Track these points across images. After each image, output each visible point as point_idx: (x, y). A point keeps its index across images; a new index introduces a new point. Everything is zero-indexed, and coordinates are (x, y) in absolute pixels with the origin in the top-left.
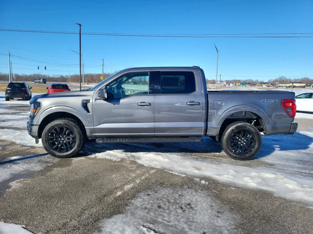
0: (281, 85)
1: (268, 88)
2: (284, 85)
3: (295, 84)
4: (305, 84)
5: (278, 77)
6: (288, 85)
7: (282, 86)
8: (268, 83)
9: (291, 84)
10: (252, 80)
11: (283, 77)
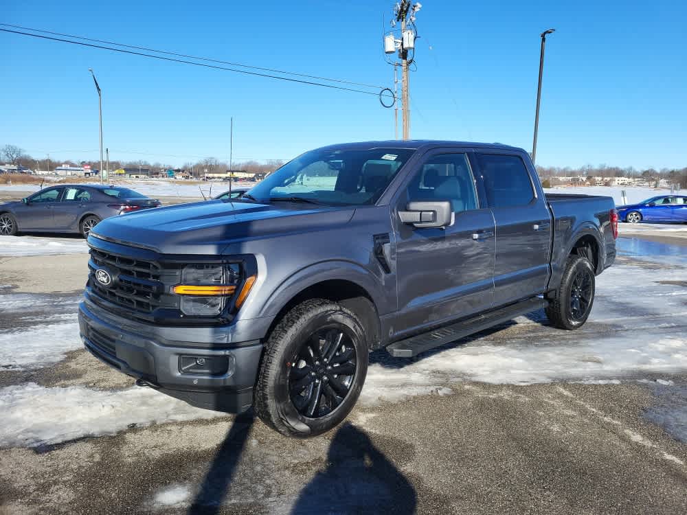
0: (210, 175)
1: (187, 180)
2: (216, 175)
3: (236, 175)
4: (254, 174)
5: (203, 160)
6: (224, 175)
7: (213, 178)
8: (183, 171)
9: (228, 175)
10: (145, 162)
11: (212, 158)
